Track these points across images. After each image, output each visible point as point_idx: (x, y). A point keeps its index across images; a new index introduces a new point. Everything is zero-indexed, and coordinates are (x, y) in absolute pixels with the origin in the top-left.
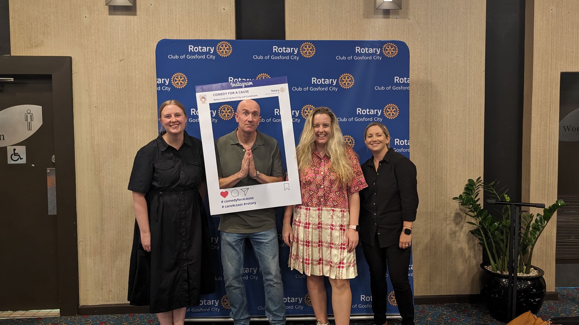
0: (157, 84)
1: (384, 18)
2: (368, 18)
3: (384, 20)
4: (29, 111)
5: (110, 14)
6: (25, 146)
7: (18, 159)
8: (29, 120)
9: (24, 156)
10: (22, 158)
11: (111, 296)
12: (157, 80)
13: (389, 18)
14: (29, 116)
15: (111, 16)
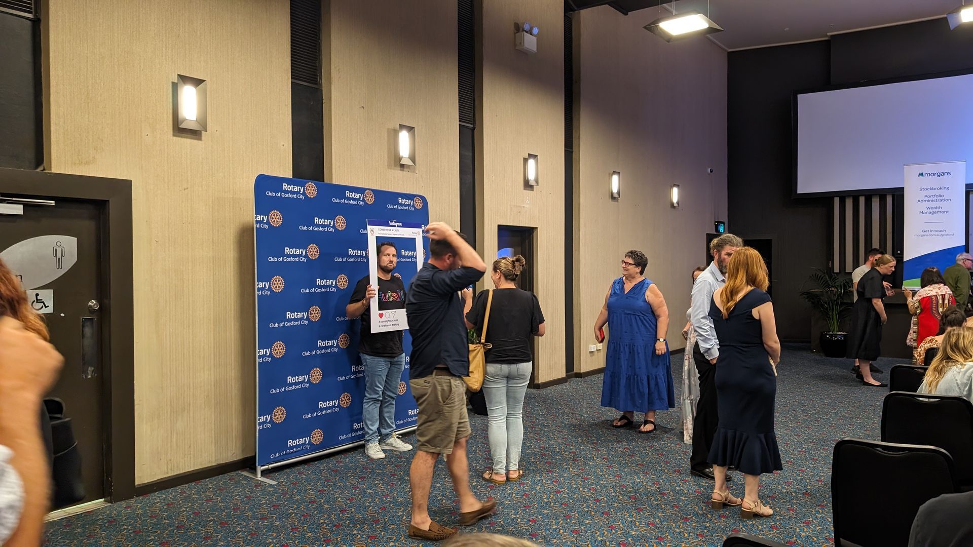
0: (256, 220)
1: (401, 170)
2: (390, 169)
3: (401, 172)
4: (59, 244)
5: (174, 135)
6: (52, 290)
7: (42, 307)
8: (59, 255)
9: (50, 303)
10: (48, 306)
11: (169, 467)
12: (256, 217)
13: (404, 171)
14: (59, 250)
15: (175, 138)
